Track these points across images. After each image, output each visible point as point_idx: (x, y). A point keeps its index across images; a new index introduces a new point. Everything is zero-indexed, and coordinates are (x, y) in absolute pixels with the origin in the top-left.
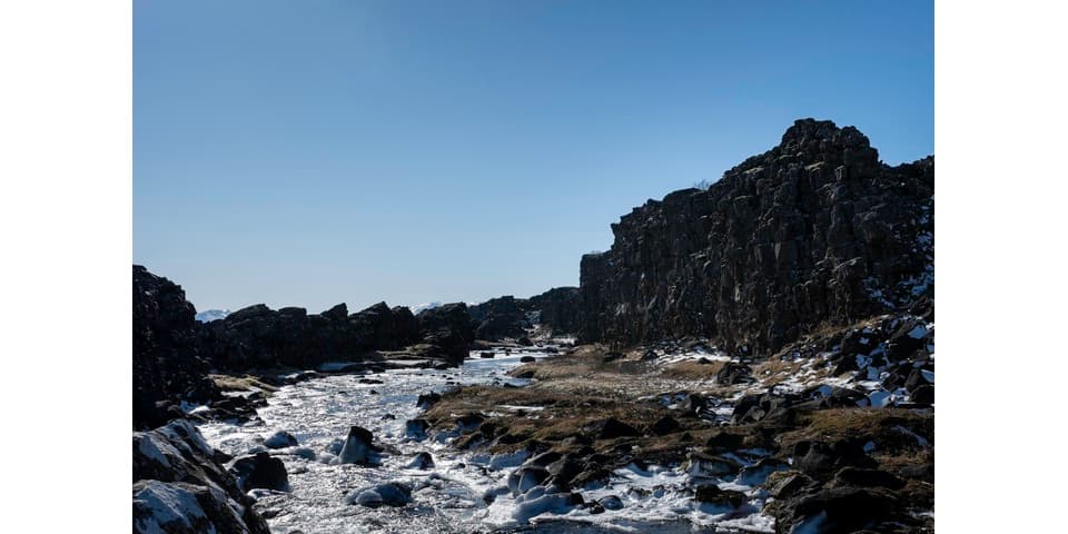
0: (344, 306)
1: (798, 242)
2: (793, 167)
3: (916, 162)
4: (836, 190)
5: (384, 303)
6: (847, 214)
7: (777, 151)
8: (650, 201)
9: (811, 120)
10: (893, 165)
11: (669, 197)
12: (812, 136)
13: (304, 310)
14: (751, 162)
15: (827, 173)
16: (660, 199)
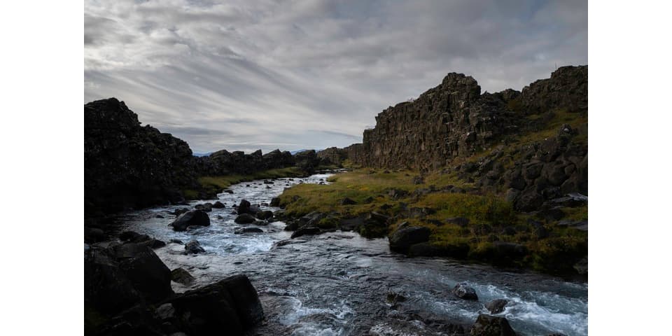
0: (260, 151)
1: (447, 125)
2: (446, 93)
3: (501, 92)
4: (463, 103)
5: (278, 150)
6: (467, 113)
7: (440, 86)
8: (390, 107)
9: (455, 73)
10: (491, 93)
11: (397, 105)
12: (454, 79)
13: (243, 152)
14: (430, 91)
15: (459, 96)
16: (394, 106)
